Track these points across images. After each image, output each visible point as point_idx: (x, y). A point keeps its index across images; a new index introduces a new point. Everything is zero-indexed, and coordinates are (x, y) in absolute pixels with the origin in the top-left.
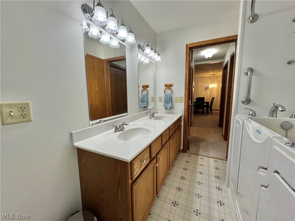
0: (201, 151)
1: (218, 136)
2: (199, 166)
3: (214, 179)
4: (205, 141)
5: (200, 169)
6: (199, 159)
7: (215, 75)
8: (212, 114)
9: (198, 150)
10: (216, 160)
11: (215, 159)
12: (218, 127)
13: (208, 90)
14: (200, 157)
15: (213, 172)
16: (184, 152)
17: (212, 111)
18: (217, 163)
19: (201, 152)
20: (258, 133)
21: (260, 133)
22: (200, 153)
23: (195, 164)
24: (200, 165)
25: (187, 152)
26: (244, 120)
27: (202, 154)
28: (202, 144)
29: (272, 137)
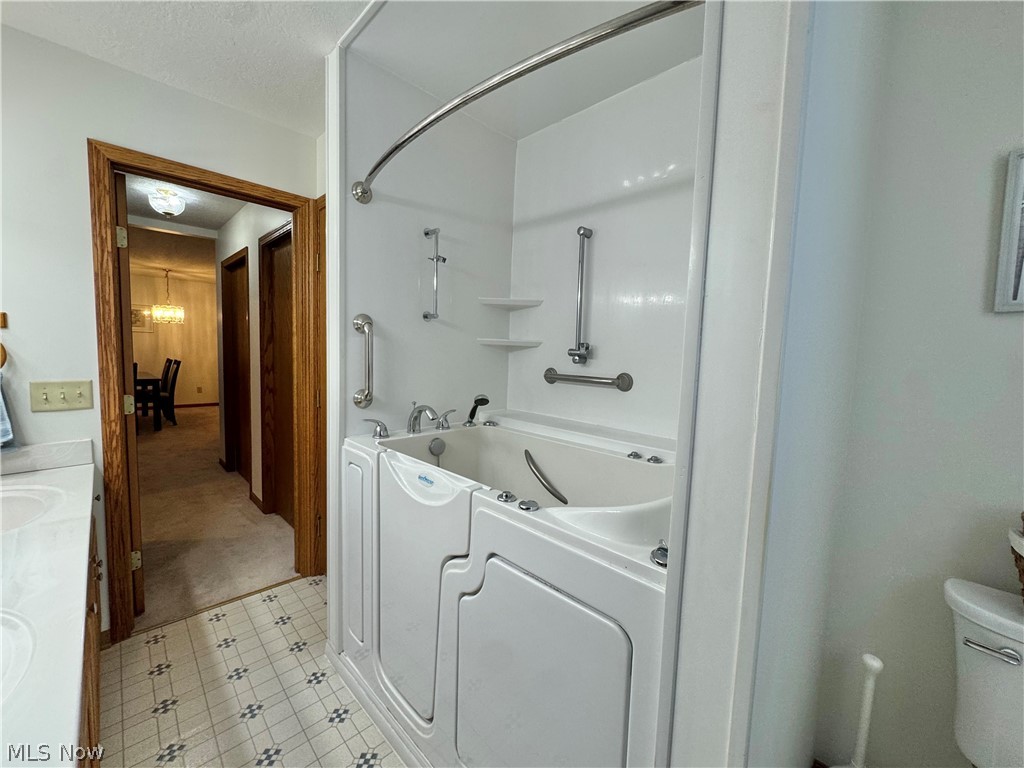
0: (199, 591)
1: (240, 506)
2: (219, 655)
3: (290, 660)
4: (195, 544)
5: (226, 661)
6: (209, 627)
7: (170, 273)
8: (175, 424)
9: (187, 594)
10: (269, 592)
11: (265, 594)
12: (223, 471)
13: (143, 325)
14: (206, 616)
15: (279, 640)
16: (123, 638)
17: (176, 411)
18: (275, 603)
19: (201, 592)
20: (425, 483)
21: (432, 482)
22: (200, 603)
23: (200, 653)
24: (220, 646)
25: (137, 628)
26: (379, 454)
27: (210, 602)
28: (191, 562)
29: (469, 490)
